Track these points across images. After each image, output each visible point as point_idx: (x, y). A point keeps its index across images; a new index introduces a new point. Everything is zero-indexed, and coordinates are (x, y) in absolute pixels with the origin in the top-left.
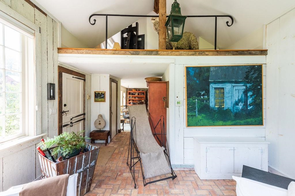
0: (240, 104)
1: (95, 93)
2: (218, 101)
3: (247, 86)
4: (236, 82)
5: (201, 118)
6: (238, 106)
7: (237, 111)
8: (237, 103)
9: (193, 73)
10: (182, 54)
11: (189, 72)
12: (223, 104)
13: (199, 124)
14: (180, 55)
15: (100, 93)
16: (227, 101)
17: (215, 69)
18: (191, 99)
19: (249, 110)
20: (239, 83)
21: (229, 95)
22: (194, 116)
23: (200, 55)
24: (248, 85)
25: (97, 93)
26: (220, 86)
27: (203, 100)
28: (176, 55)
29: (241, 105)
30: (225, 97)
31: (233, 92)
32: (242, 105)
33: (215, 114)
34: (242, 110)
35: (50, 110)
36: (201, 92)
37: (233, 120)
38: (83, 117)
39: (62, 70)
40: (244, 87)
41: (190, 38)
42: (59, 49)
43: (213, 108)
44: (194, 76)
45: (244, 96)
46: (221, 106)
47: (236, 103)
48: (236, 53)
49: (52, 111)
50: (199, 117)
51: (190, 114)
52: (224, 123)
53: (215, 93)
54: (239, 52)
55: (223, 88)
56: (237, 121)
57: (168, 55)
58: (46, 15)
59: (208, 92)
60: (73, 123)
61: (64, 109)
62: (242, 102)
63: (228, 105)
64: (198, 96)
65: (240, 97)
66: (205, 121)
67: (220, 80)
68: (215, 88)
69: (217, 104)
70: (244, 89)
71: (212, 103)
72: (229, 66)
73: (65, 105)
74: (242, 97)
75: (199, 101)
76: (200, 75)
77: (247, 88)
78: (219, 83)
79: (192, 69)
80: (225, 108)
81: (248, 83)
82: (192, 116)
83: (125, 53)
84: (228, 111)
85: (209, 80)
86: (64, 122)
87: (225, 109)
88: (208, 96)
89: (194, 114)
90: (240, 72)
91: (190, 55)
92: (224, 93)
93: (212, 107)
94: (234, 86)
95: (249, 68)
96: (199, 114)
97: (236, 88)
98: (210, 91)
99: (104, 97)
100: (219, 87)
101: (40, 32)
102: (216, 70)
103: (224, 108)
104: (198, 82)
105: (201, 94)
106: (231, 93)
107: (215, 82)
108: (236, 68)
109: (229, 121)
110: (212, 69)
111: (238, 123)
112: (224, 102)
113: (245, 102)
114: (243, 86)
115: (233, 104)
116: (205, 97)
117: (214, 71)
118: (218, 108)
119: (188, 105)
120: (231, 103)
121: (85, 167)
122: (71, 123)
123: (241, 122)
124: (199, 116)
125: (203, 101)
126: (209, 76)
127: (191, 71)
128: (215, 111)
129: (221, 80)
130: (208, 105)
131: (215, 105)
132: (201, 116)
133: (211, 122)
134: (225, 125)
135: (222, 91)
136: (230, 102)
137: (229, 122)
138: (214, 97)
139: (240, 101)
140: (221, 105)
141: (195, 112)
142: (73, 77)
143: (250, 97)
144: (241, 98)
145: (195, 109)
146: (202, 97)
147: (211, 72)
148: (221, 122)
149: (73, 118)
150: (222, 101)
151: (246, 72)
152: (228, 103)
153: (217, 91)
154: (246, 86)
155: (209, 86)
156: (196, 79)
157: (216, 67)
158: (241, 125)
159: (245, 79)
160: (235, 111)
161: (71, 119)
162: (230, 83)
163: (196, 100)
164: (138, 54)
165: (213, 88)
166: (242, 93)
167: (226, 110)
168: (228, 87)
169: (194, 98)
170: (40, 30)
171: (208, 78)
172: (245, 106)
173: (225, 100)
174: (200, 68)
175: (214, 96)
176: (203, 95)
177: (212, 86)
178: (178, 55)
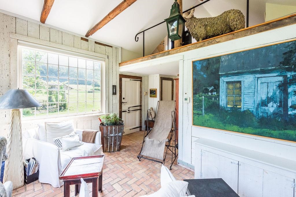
0: (271, 104)
1: (150, 90)
2: (231, 98)
3: (287, 76)
4: (263, 72)
5: (208, 118)
6: (266, 108)
7: (265, 115)
8: (264, 103)
9: (200, 67)
10: (190, 48)
11: (196, 66)
12: (239, 103)
13: (206, 124)
14: (188, 50)
15: (153, 90)
16: (247, 99)
17: (227, 59)
18: (197, 96)
19: (290, 115)
20: (268, 73)
21: (250, 92)
22: (200, 114)
23: (209, 45)
24: (289, 75)
25: (151, 90)
26: (235, 79)
27: (210, 98)
28: (184, 51)
29: (272, 106)
30: (242, 95)
31: (256, 87)
32: (275, 105)
33: (227, 116)
34: (274, 113)
35: (114, 101)
36: (209, 88)
37: (256, 128)
38: (140, 108)
39: (122, 76)
40: (281, 79)
41: (228, 19)
42: (119, 64)
43: (224, 107)
44: (201, 70)
45: (279, 93)
46: (236, 106)
47: (262, 102)
48: (265, 27)
49: (115, 101)
50: (206, 117)
51: (195, 112)
52: (241, 129)
53: (227, 88)
54: (271, 24)
55: (240, 82)
56: (263, 130)
57: (177, 53)
58: (112, 47)
59: (217, 88)
60: (130, 111)
61: (123, 101)
62: (275, 102)
63: (247, 105)
64: (205, 93)
65: (271, 94)
66: (213, 122)
67: (235, 72)
68: (228, 83)
69: (229, 103)
70: (280, 81)
71: (223, 101)
72: (249, 50)
73: (124, 98)
74: (275, 93)
75: (207, 99)
76: (207, 68)
77: (288, 79)
78: (233, 76)
79: (198, 62)
80: (242, 108)
81: (289, 70)
82: (198, 114)
83: (148, 58)
84: (247, 114)
85: (218, 73)
86: (123, 109)
87: (242, 110)
88: (218, 92)
89: (200, 112)
90: (272, 55)
91: (198, 47)
92: (240, 88)
93: (222, 106)
94: (258, 78)
95: (291, 46)
96: (205, 113)
97: (263, 80)
98: (220, 86)
99: (155, 93)
100: (233, 80)
101: (108, 58)
102: (229, 59)
103: (240, 108)
104: (205, 76)
105: (209, 90)
106: (254, 88)
107: (227, 75)
108: (264, 51)
109: (249, 127)
110: (223, 59)
111: (267, 133)
112: (240, 101)
113: (280, 102)
114: (277, 76)
115: (256, 105)
116: (214, 94)
117: (225, 61)
118: (231, 108)
119: (194, 103)
120: (253, 103)
121: (115, 134)
122: (129, 110)
123: (273, 132)
124: (206, 115)
125: (212, 99)
126: (219, 68)
127: (198, 65)
128: (227, 112)
129: (237, 71)
130: (218, 103)
131: (227, 103)
132: (209, 116)
133: (221, 125)
134: (242, 132)
135: (238, 85)
136: (251, 101)
137: (249, 129)
138: (225, 94)
139: (269, 100)
140: (236, 104)
141: (202, 111)
142: (130, 80)
143: (293, 93)
144: (273, 96)
145: (202, 107)
146: (210, 94)
147: (222, 62)
148: (236, 127)
149: (130, 107)
150: (238, 98)
151: (285, 54)
152: (247, 103)
153: (231, 87)
154: (285, 77)
155: (219, 80)
156: (203, 73)
157: (228, 55)
158: (271, 136)
159: (282, 65)
160: (261, 114)
161: (129, 108)
162: (252, 74)
163: (203, 97)
164: (155, 58)
165: (225, 83)
166: (275, 87)
167: (244, 111)
168: (247, 80)
169: (200, 95)
170: (108, 57)
171: (217, 70)
172: (281, 109)
173: (242, 98)
174: (208, 60)
175: (225, 92)
176: (212, 91)
177: (223, 80)
178: (186, 51)
